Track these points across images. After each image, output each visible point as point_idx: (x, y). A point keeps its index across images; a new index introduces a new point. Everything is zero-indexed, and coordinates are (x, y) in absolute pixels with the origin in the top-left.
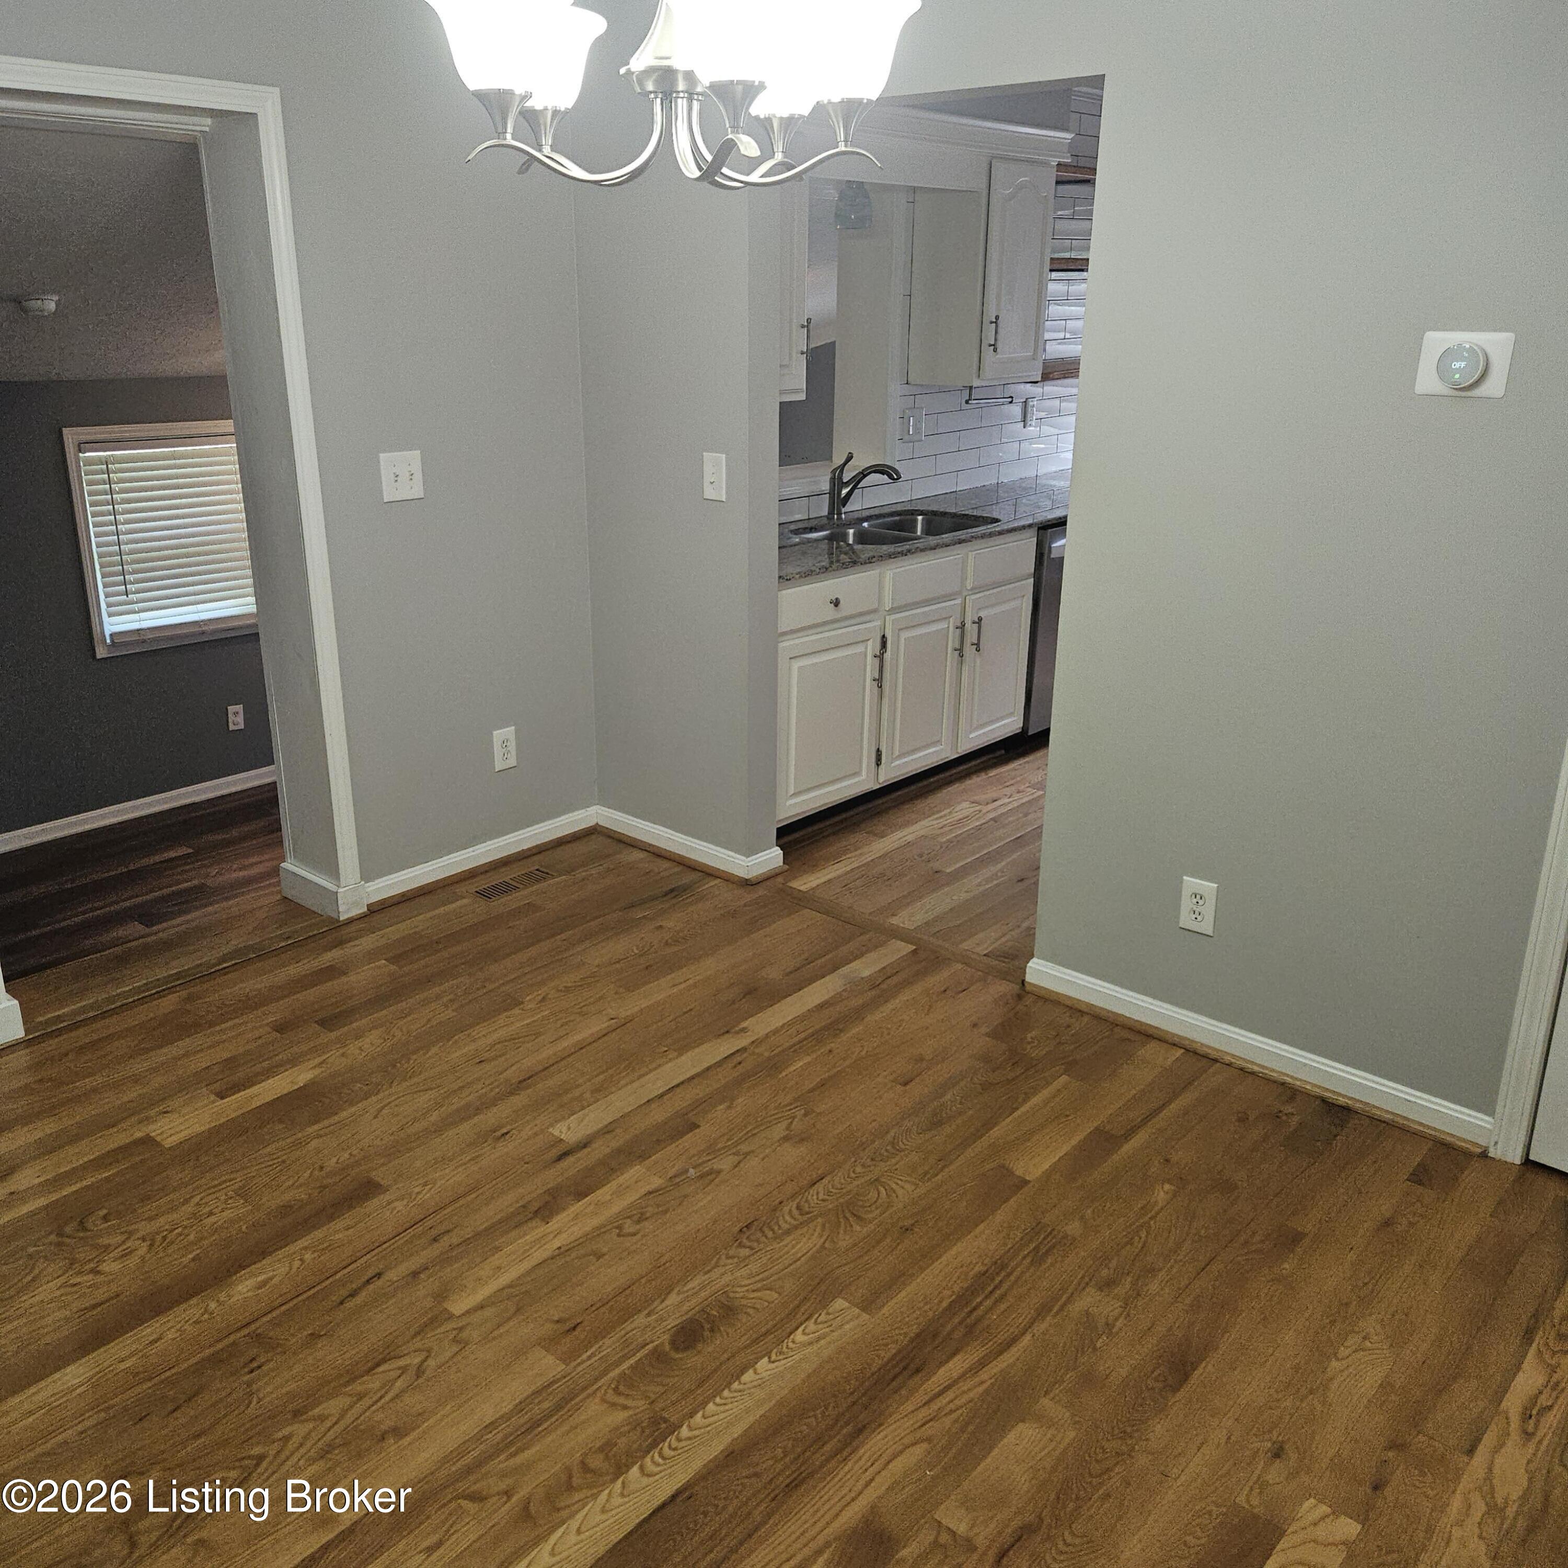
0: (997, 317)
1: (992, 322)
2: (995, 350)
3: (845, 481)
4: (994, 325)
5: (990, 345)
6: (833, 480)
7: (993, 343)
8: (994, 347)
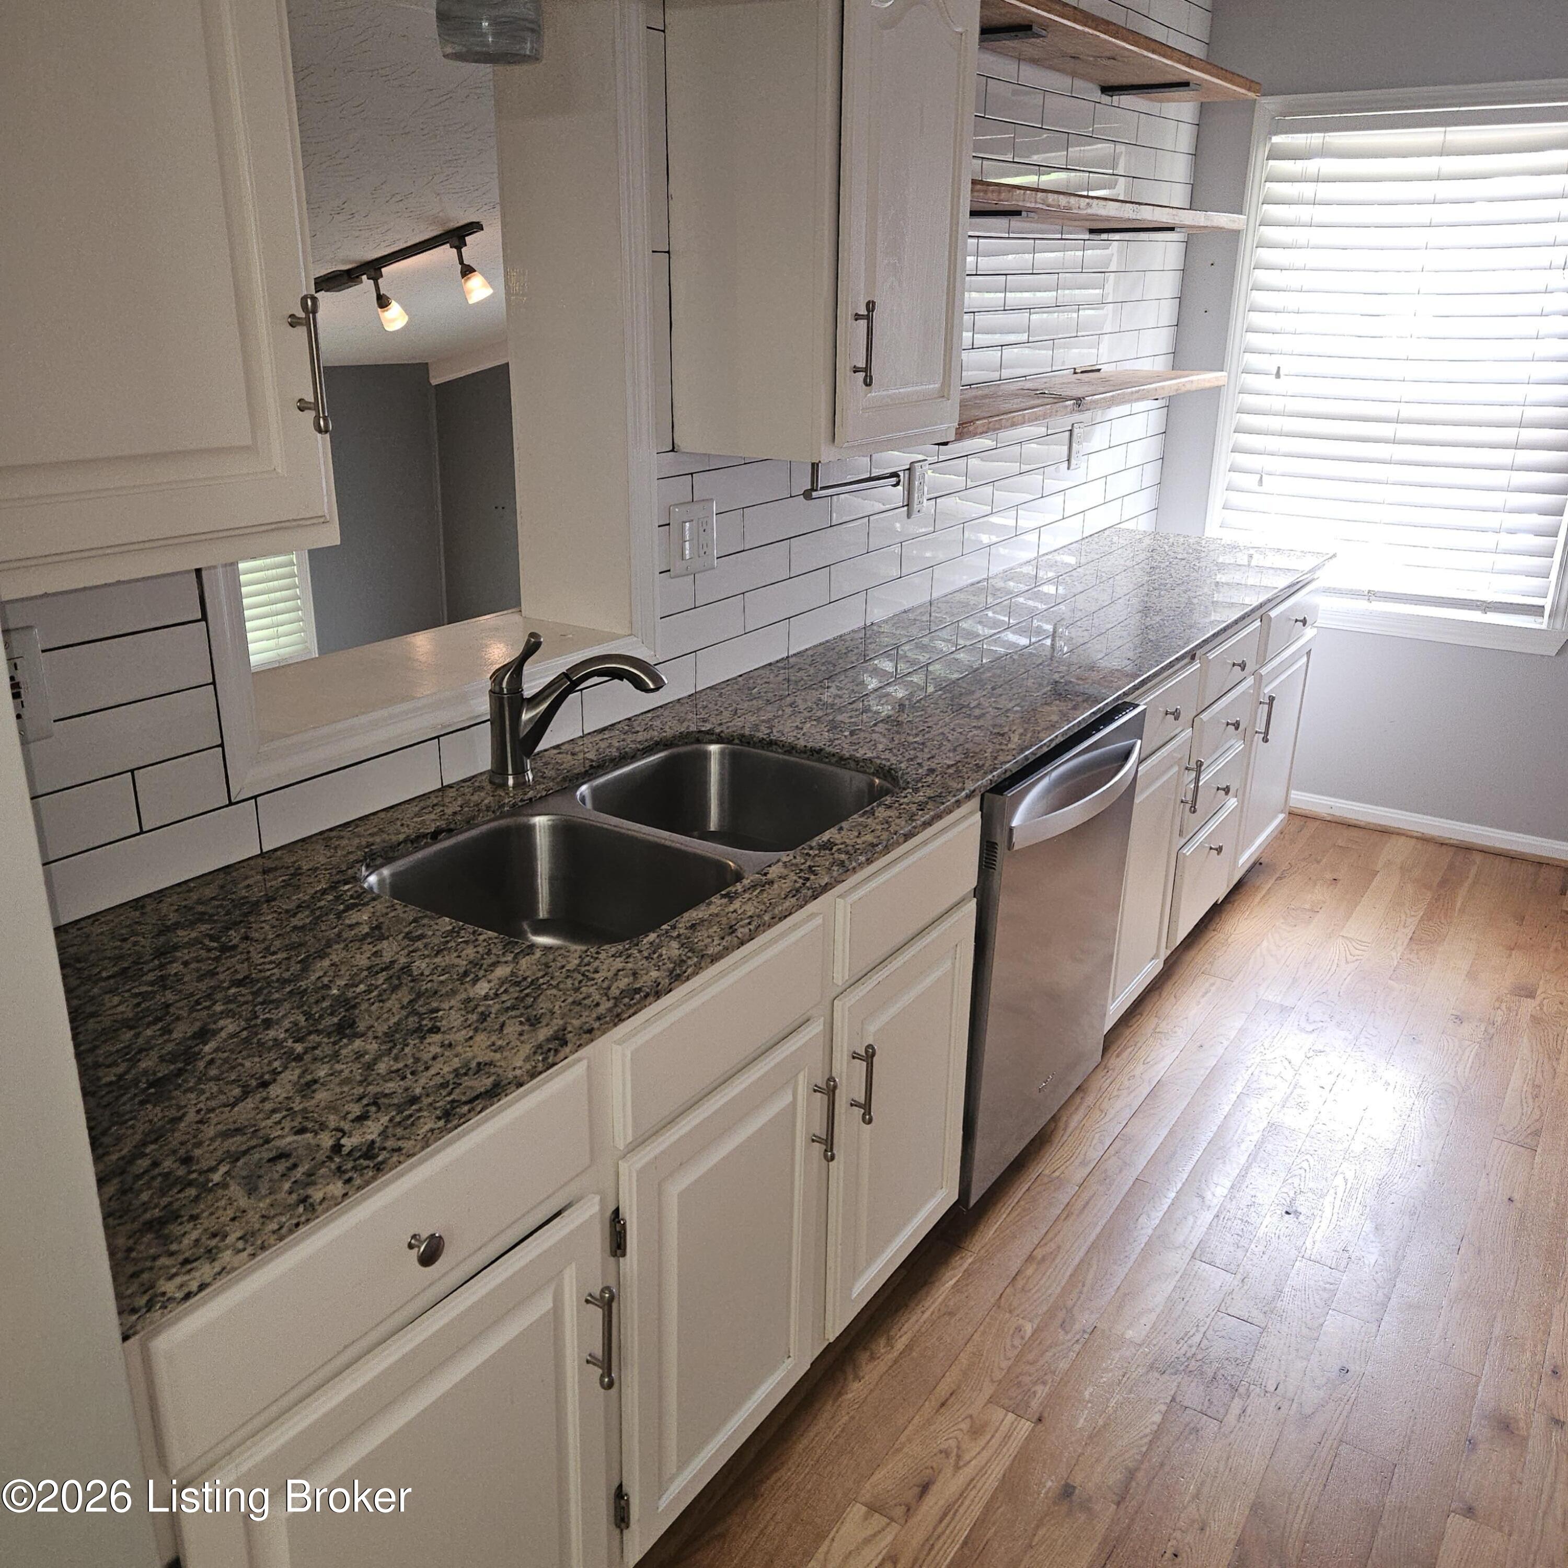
0: (870, 306)
1: (857, 317)
2: (868, 382)
3: (528, 693)
4: (863, 323)
5: (856, 370)
6: (496, 695)
7: (862, 364)
8: (867, 373)
